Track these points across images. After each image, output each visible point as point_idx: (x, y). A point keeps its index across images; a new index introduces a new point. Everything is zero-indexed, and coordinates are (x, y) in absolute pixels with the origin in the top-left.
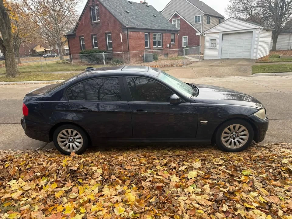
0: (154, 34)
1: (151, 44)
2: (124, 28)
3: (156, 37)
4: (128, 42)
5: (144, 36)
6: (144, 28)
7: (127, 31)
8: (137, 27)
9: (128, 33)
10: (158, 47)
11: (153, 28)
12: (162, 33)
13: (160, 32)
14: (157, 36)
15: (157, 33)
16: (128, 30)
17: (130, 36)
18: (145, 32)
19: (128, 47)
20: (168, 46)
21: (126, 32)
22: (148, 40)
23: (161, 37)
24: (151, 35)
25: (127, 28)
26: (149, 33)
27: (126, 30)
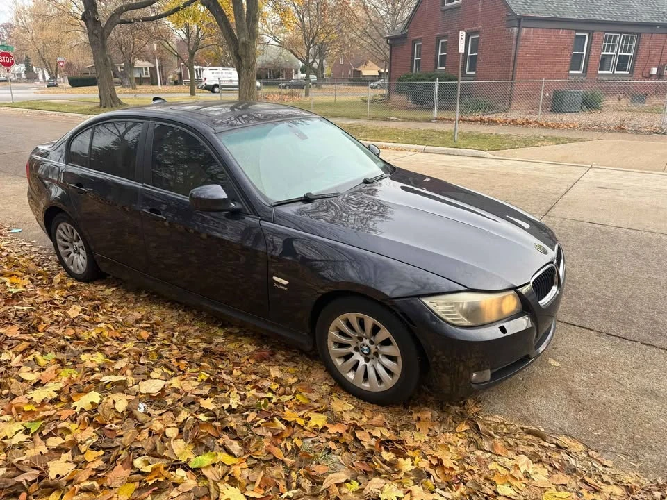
0: (610, 37)
1: (591, 62)
2: (510, 18)
3: (616, 44)
4: (515, 57)
5: (570, 41)
6: (577, 17)
7: (519, 27)
8: (552, 16)
9: (519, 32)
10: (616, 72)
11: (609, 19)
12: (639, 34)
13: (632, 29)
14: (619, 42)
15: (621, 33)
16: (521, 26)
17: (526, 39)
18: (577, 31)
19: (511, 68)
20: (654, 71)
21: (516, 29)
22: (584, 52)
23: (634, 45)
24: (596, 38)
25: (519, 19)
26: (591, 33)
27: (517, 24)
